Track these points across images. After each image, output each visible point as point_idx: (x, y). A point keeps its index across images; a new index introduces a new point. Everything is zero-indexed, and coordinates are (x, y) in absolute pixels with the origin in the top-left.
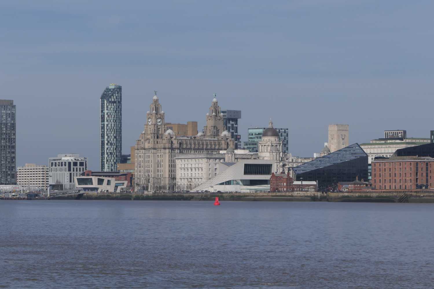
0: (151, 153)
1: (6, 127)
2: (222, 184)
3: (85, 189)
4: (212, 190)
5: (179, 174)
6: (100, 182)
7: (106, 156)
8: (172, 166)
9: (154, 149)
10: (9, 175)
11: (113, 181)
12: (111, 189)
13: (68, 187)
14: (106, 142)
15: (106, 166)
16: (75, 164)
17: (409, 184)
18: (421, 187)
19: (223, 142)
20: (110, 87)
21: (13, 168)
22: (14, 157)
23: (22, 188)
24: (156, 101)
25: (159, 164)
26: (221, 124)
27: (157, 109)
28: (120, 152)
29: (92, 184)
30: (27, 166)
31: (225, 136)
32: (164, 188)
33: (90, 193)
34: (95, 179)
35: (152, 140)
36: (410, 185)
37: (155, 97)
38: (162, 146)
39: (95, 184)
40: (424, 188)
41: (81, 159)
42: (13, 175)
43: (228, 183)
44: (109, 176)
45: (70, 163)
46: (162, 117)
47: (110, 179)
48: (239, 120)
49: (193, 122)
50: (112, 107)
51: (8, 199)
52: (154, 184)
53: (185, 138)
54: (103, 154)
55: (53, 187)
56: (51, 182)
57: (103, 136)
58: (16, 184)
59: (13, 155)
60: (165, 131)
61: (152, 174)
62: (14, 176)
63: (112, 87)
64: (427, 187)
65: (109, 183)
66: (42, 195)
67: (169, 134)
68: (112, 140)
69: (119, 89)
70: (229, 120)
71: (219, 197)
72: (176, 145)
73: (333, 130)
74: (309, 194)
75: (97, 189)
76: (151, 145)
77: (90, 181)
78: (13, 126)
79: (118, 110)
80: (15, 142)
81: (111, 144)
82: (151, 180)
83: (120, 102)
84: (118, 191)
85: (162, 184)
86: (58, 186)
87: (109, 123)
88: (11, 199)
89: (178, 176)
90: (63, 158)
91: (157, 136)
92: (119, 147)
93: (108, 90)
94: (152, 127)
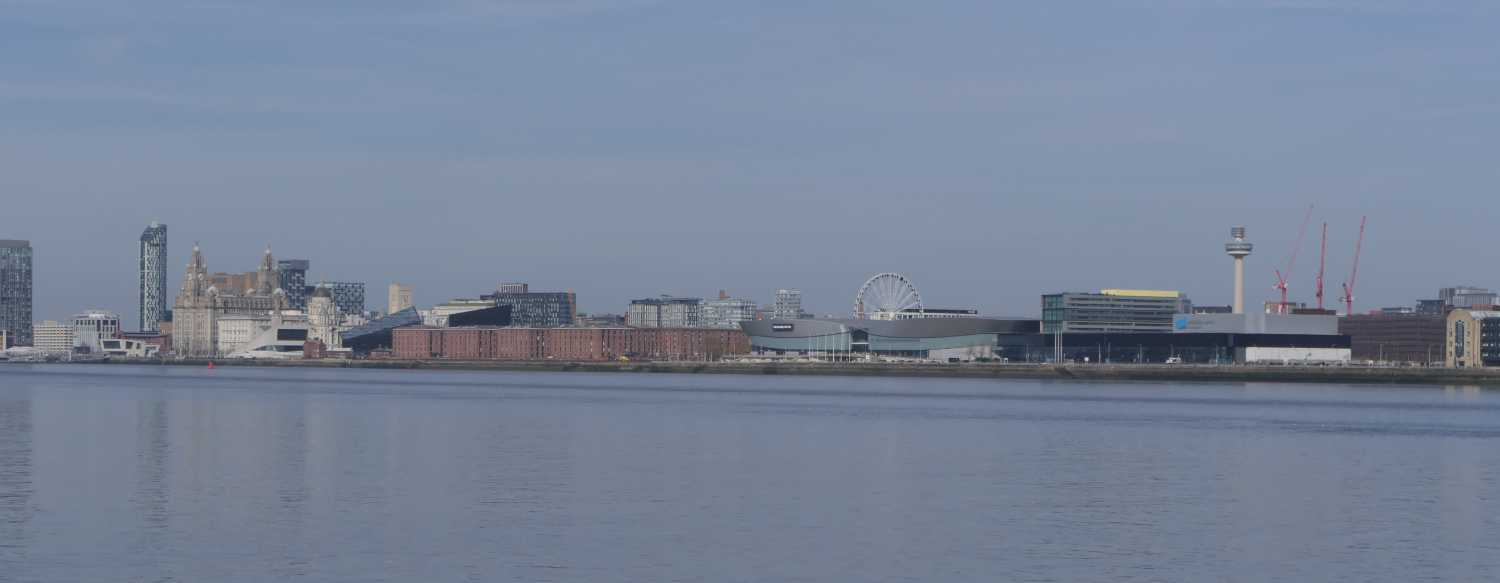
0: (190, 313)
1: (20, 275)
2: (257, 349)
3: (112, 353)
4: (247, 356)
5: (222, 336)
6: (129, 345)
7: (146, 312)
8: (215, 328)
9: (195, 308)
10: (23, 334)
11: (144, 345)
12: (141, 353)
13: (96, 350)
14: (146, 294)
15: (146, 324)
16: (106, 322)
17: (423, 352)
18: (435, 355)
19: (276, 301)
20: (152, 227)
21: (28, 326)
22: (30, 313)
23: (39, 351)
24: (198, 253)
25: (199, 326)
26: (274, 281)
27: (198, 263)
28: (165, 307)
29: (119, 347)
30: (47, 324)
31: (278, 294)
32: (205, 352)
33: (117, 357)
34: (123, 342)
35: (192, 298)
36: (425, 353)
37: (196, 249)
38: (203, 304)
39: (123, 348)
40: (438, 356)
41: (112, 317)
42: (28, 334)
43: (263, 348)
44: (139, 338)
45: (99, 321)
46: (204, 272)
47: (140, 342)
48: (307, 272)
49: (251, 273)
50: (154, 251)
51: (24, 362)
52: (194, 347)
53: (232, 296)
54: (142, 309)
55: (79, 349)
56: (77, 343)
57: (142, 287)
58: (31, 345)
59: (29, 310)
60: (207, 287)
61: (192, 337)
62: (30, 335)
63: (154, 225)
64: (441, 355)
65: (138, 346)
66: (63, 359)
67: (212, 291)
68: (154, 292)
69: (163, 229)
70: (294, 271)
71: (252, 362)
72: (219, 303)
73: (394, 290)
74: (338, 360)
75: (124, 353)
76: (190, 304)
77: (116, 345)
78: (29, 273)
79: (162, 255)
80: (31, 293)
81: (153, 297)
82: (191, 342)
83: (164, 245)
84: (149, 355)
85: (203, 348)
86: (84, 349)
87: (151, 272)
88: (29, 363)
89: (220, 340)
90: (91, 315)
91: (198, 292)
92: (162, 301)
93: (149, 229)
94: (192, 283)
